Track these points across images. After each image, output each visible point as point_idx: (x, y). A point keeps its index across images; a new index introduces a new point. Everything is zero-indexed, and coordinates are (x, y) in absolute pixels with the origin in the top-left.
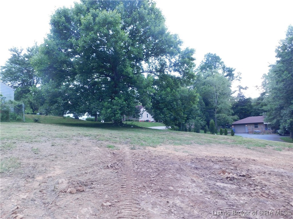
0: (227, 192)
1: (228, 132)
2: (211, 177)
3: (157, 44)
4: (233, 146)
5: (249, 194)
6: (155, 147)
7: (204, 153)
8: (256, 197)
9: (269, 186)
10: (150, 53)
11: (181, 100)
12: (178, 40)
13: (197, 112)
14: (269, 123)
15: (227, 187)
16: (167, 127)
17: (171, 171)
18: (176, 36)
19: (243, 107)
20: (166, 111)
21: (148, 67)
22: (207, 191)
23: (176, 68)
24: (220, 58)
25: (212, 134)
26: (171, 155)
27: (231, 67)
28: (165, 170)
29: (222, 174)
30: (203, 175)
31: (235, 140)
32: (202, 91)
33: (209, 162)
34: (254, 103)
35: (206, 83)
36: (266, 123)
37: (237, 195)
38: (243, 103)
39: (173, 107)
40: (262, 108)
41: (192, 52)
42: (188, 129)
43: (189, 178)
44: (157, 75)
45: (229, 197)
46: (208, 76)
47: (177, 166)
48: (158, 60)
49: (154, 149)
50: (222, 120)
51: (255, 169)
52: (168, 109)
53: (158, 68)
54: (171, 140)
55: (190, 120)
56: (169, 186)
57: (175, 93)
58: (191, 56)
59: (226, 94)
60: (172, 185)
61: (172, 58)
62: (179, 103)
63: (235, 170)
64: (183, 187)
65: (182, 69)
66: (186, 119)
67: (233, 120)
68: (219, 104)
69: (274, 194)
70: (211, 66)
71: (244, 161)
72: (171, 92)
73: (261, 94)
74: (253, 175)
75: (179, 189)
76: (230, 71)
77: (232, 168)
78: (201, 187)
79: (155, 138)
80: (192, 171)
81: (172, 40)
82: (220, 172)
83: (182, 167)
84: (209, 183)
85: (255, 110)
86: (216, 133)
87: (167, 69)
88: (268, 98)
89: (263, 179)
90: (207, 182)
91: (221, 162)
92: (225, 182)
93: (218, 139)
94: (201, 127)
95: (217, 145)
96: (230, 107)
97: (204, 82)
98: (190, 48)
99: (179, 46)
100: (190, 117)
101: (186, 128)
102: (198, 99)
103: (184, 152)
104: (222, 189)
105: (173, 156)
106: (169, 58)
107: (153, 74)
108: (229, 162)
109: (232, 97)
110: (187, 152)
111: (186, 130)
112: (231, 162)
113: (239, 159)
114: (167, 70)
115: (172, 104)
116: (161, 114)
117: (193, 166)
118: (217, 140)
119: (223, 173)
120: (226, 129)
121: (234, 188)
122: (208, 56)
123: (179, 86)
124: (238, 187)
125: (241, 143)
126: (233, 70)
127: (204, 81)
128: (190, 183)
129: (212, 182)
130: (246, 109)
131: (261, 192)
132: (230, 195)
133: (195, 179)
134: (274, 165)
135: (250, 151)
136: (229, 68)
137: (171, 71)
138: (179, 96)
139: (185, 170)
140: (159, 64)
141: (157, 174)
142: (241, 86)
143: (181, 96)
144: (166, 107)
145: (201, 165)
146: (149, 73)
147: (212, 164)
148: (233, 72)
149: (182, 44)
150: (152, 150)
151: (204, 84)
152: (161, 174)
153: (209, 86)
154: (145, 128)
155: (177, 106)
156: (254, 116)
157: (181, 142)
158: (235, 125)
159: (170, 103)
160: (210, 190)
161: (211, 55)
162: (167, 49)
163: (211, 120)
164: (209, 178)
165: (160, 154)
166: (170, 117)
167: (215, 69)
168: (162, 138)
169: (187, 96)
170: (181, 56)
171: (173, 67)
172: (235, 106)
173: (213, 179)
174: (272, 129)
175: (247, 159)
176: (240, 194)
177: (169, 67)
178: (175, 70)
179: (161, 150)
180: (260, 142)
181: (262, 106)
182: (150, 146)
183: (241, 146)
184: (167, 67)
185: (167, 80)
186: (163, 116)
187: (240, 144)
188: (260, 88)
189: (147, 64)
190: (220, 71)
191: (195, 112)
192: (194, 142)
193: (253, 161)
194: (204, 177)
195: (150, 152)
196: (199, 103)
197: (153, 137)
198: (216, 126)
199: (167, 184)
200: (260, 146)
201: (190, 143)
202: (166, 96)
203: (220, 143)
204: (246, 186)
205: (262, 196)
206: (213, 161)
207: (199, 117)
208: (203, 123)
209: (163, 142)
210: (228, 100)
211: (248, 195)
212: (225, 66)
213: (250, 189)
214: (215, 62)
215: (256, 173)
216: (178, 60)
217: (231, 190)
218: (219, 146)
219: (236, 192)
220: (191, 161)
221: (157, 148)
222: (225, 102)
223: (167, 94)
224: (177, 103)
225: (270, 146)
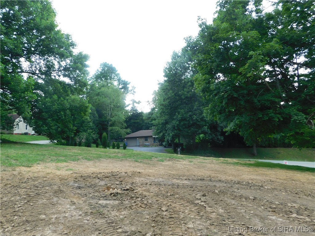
0: (108, 209)
1: (120, 145)
2: (94, 196)
3: (43, 40)
4: (123, 160)
5: (130, 207)
6: (30, 167)
7: (91, 169)
8: (135, 209)
9: (149, 196)
10: (33, 49)
11: (71, 110)
12: (70, 41)
13: (89, 124)
14: (157, 136)
15: (110, 204)
16: (52, 141)
17: (47, 195)
18: (68, 37)
19: (136, 121)
20: (51, 122)
21: (30, 66)
22: (87, 212)
23: (67, 73)
24: (117, 70)
25: (104, 148)
26: (51, 175)
27: (126, 80)
28: (38, 194)
29: (106, 191)
30: (85, 195)
31: (126, 153)
32: (96, 102)
33: (95, 179)
34: (146, 117)
35: (100, 94)
36: (154, 137)
37: (118, 210)
38: (136, 116)
39: (60, 118)
40: (152, 122)
41: (85, 57)
42: (77, 143)
43: (69, 200)
44: (42, 79)
45: (110, 214)
46: (103, 86)
47: (55, 187)
48: (44, 60)
49: (29, 169)
50: (115, 133)
51: (139, 181)
52: (53, 120)
53: (44, 70)
54: (54, 156)
55: (81, 133)
56: (40, 214)
57: (63, 102)
58: (85, 62)
59: (120, 107)
60: (44, 213)
61: (62, 61)
62: (68, 113)
63: (120, 185)
64: (59, 212)
65: (73, 75)
66: (75, 132)
67: (125, 133)
68: (113, 117)
69: (151, 203)
70: (107, 76)
71: (130, 174)
72: (58, 100)
73: (152, 109)
74: (136, 188)
75: (53, 216)
76: (125, 84)
77: (118, 183)
78: (80, 209)
79: (33, 155)
80: (73, 191)
81: (63, 40)
82: (105, 188)
83: (62, 188)
84: (91, 203)
85: (146, 123)
86: (109, 147)
87: (55, 72)
88: (157, 113)
89: (144, 190)
90: (89, 202)
91: (107, 177)
92: (108, 199)
93: (109, 153)
94: (93, 141)
95: (106, 160)
96: (123, 120)
97: (99, 93)
98: (84, 53)
99: (72, 49)
100: (81, 129)
101: (76, 142)
102: (90, 110)
103: (67, 170)
104: (104, 207)
105: (52, 176)
106: (58, 60)
107: (36, 77)
108: (115, 177)
109: (125, 110)
110: (71, 170)
111: (75, 145)
112: (117, 176)
113: (126, 173)
114: (54, 74)
115: (59, 114)
116: (44, 126)
117: (76, 185)
118: (107, 154)
119: (108, 189)
120: (118, 143)
121: (117, 203)
122: (104, 65)
123: (68, 94)
124: (120, 202)
125: (131, 157)
126: (128, 83)
127: (99, 91)
128: (68, 206)
129: (93, 202)
130: (138, 123)
131: (140, 203)
132: (111, 212)
133: (75, 200)
134: (155, 176)
135: (137, 164)
136: (124, 81)
137: (59, 76)
138: (68, 106)
139: (65, 191)
140: (45, 66)
141: (26, 201)
142: (135, 100)
143: (71, 105)
144: (52, 118)
145: (85, 183)
146: (31, 75)
147: (97, 181)
148: (128, 86)
149: (75, 47)
150: (25, 171)
151: (98, 94)
152: (31, 200)
153: (104, 97)
154: (20, 143)
155: (65, 117)
156: (145, 129)
157: (67, 158)
158: (127, 138)
159: (56, 112)
160: (91, 211)
161: (107, 64)
162: (55, 49)
163: (104, 134)
164: (92, 197)
165: (36, 175)
166: (56, 130)
167: (110, 80)
168: (42, 155)
169: (78, 105)
170: (73, 60)
171: (63, 71)
172: (128, 120)
173: (96, 197)
174: (159, 142)
175: (133, 172)
176: (121, 209)
177: (57, 70)
178: (65, 76)
179: (38, 170)
180: (148, 154)
181: (152, 120)
182: (23, 166)
183: (130, 159)
184: (55, 71)
185: (54, 86)
186: (46, 128)
187: (129, 158)
188: (151, 103)
189: (28, 63)
190: (116, 83)
191: (86, 124)
192: (82, 158)
193: (138, 174)
194: (86, 197)
195: (21, 174)
196: (92, 115)
197: (30, 154)
198: (109, 139)
199: (38, 213)
200: (147, 158)
201: (76, 159)
202: (51, 105)
203: (110, 157)
204: (128, 200)
205: (141, 207)
206: (99, 177)
207: (91, 129)
208: (95, 136)
209: (42, 160)
210: (122, 113)
211: (129, 209)
212: (121, 78)
213: (131, 203)
214: (111, 73)
215: (139, 185)
216: (69, 64)
217: (113, 207)
218: (108, 161)
219: (117, 208)
220: (75, 179)
221: (32, 168)
222: (119, 115)
223: (53, 102)
224: (65, 113)
225: (155, 157)
